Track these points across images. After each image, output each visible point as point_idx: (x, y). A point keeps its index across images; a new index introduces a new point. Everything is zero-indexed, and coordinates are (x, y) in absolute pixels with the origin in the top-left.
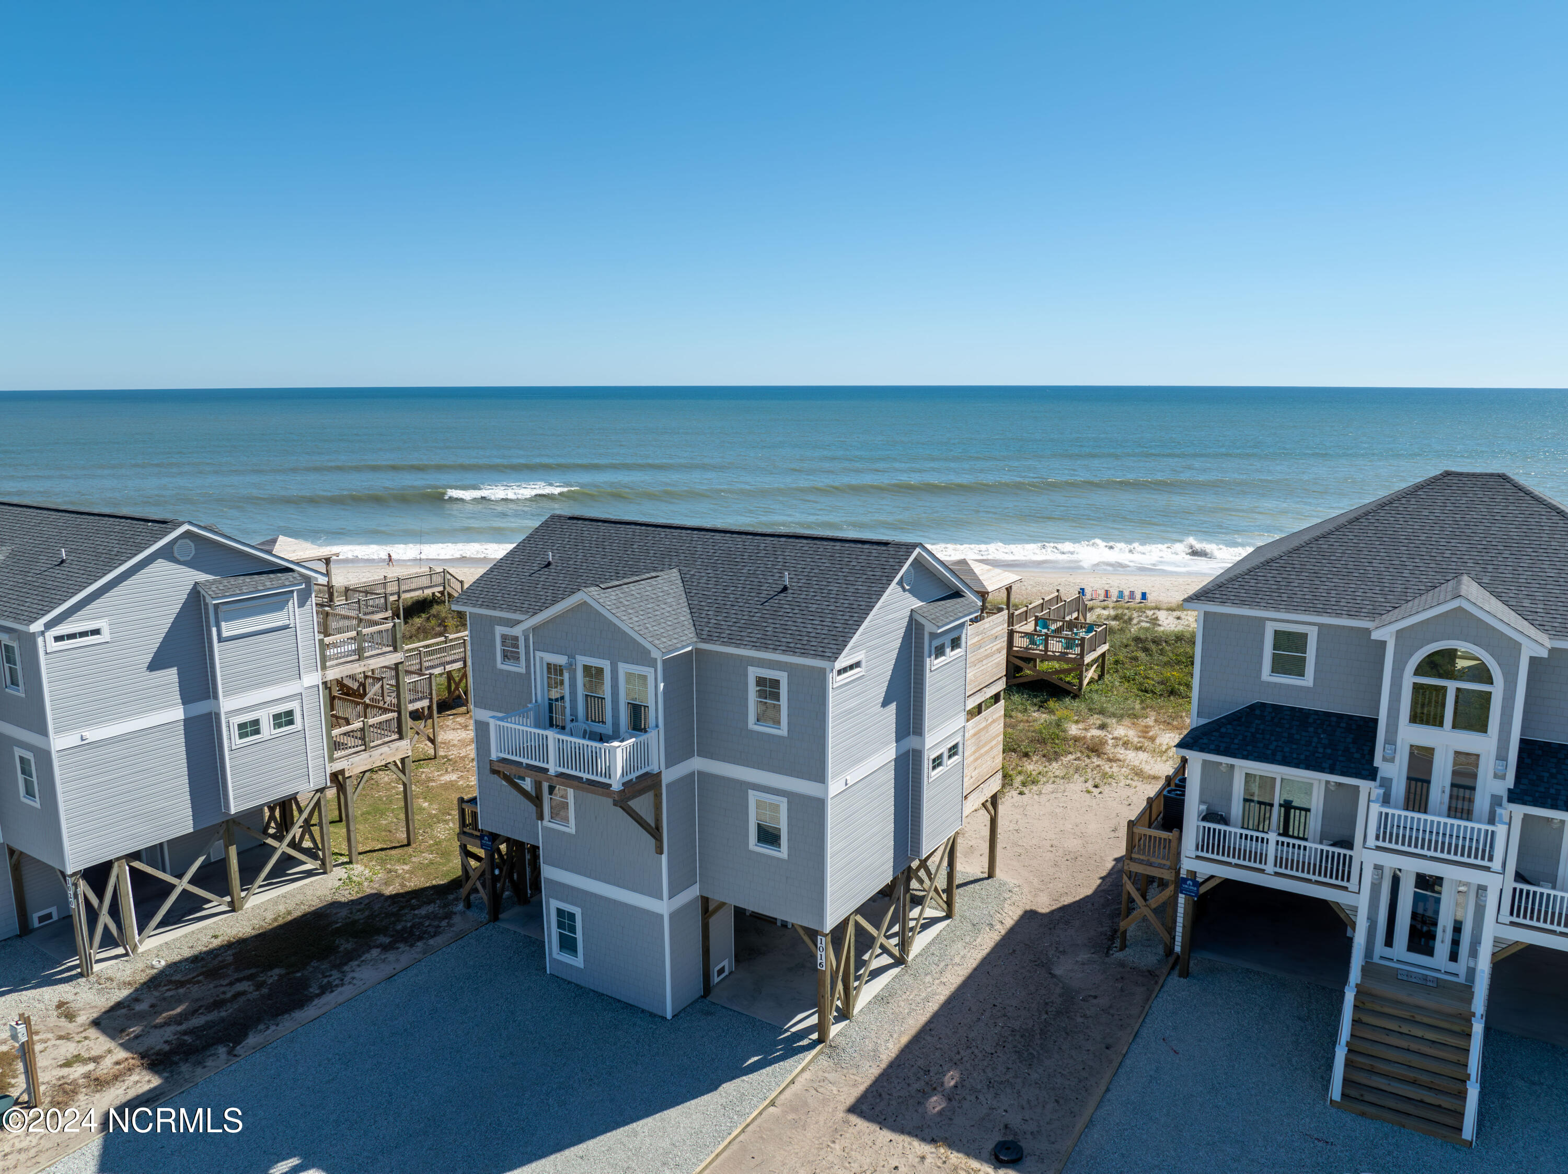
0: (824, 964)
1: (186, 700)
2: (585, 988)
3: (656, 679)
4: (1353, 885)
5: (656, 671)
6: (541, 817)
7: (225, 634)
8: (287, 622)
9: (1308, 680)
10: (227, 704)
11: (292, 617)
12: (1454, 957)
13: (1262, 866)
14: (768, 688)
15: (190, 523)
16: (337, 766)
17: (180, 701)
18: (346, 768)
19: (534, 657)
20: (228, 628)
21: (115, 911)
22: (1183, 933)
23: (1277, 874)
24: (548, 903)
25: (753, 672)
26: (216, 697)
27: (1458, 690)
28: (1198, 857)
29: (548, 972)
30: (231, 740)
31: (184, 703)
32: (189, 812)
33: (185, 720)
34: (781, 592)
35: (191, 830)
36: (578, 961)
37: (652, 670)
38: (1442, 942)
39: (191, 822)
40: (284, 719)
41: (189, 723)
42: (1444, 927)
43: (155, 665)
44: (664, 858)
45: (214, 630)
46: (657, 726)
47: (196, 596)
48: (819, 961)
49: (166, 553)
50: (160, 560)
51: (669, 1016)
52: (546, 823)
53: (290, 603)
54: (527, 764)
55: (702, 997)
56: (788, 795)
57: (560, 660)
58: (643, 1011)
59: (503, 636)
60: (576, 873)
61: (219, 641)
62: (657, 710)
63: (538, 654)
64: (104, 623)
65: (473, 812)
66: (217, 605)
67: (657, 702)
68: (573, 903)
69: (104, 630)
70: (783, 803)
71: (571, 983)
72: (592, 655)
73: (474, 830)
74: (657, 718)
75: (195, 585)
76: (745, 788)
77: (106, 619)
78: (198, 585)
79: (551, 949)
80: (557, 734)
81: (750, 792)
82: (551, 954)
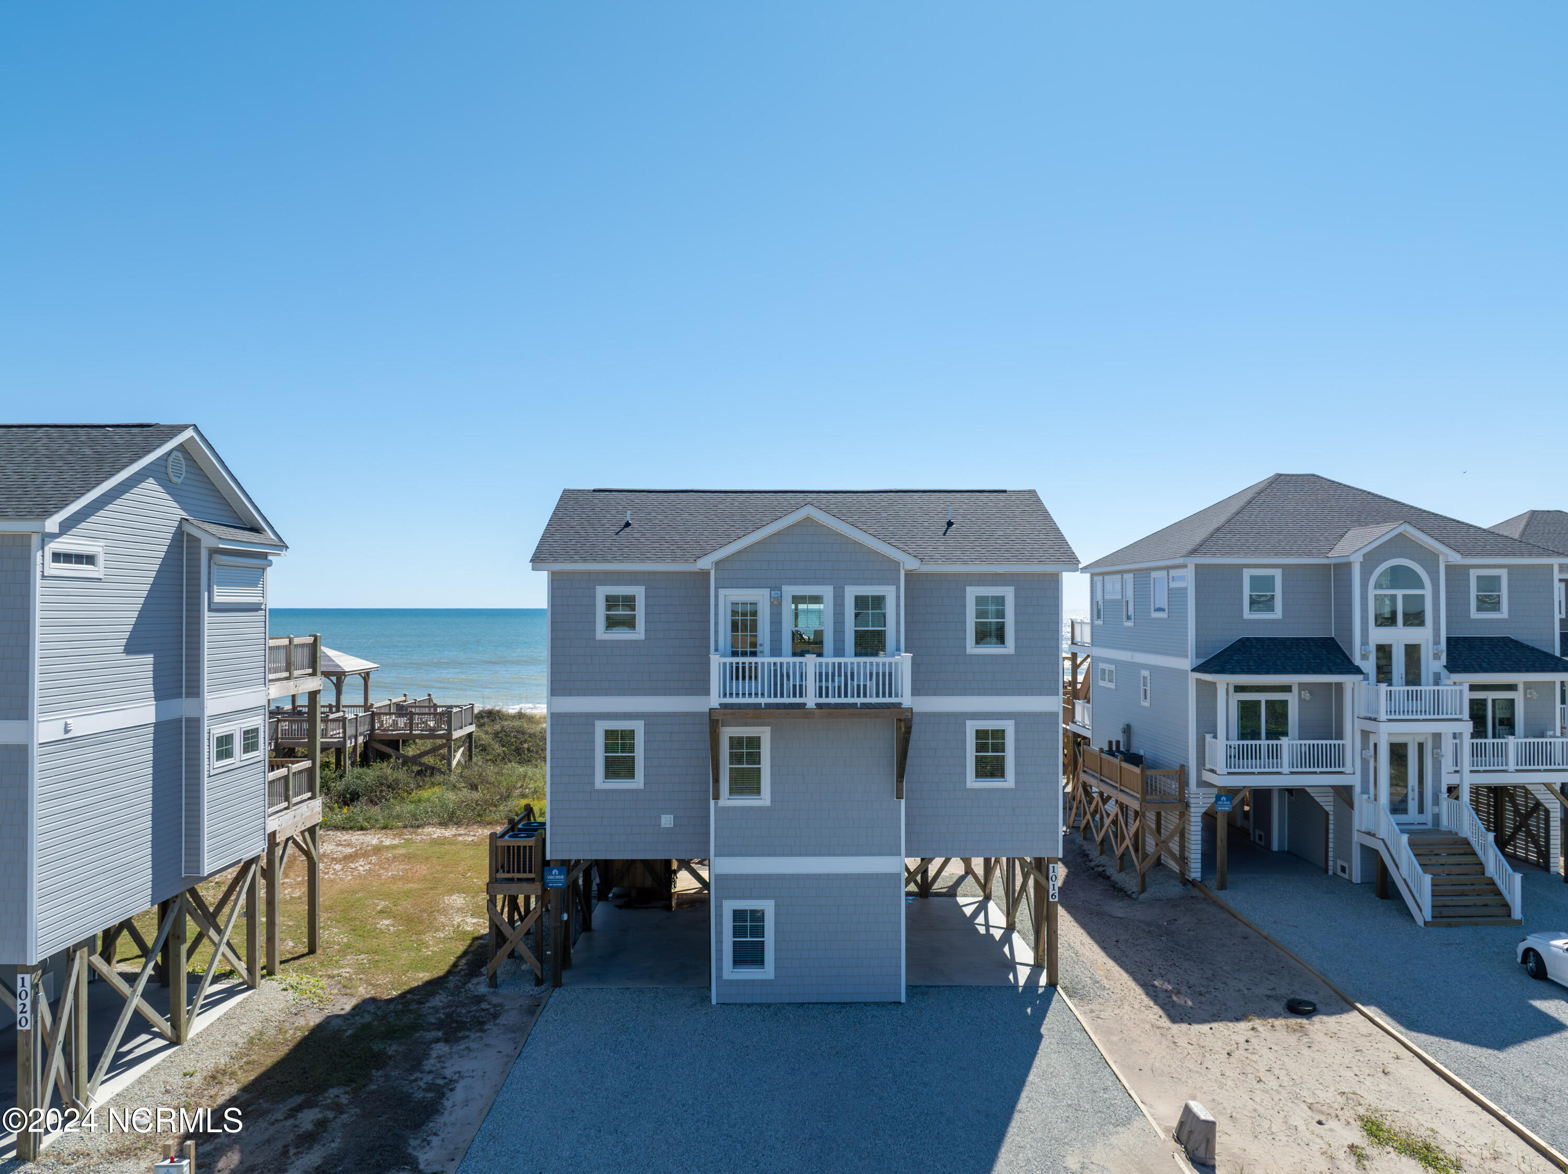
1: (160, 695)
2: (776, 1004)
3: (897, 597)
4: (1348, 768)
5: (898, 589)
6: (716, 797)
7: (217, 599)
8: (261, 600)
9: (1278, 614)
10: (212, 703)
12: (1421, 810)
13: (1279, 770)
14: (993, 608)
16: (270, 826)
17: (152, 694)
18: (277, 828)
19: (716, 597)
20: (222, 595)
22: (1202, 859)
23: (1292, 773)
24: (719, 907)
25: (973, 592)
26: (198, 692)
27: (1404, 596)
28: (1229, 773)
29: (714, 1002)
30: (208, 760)
31: (157, 698)
32: (149, 873)
34: (949, 526)
35: (150, 904)
36: (767, 972)
37: (893, 588)
38: (1413, 799)
39: (150, 891)
40: (251, 740)
41: (159, 726)
42: (1413, 786)
43: (132, 646)
44: (903, 802)
45: (204, 588)
47: (181, 539)
48: (1051, 892)
49: (161, 463)
51: (903, 1000)
52: (727, 800)
54: (768, 705)
56: (1016, 716)
57: (760, 597)
58: (866, 1004)
59: (608, 599)
60: (769, 855)
61: (210, 610)
62: (898, 631)
63: (722, 592)
64: (100, 549)
65: (519, 847)
66: (214, 551)
67: (898, 623)
68: (760, 897)
69: (101, 560)
70: (1009, 727)
71: (752, 1004)
72: (806, 582)
73: (519, 872)
74: (898, 641)
75: (180, 522)
76: (961, 718)
77: (102, 543)
78: (185, 524)
79: (720, 969)
80: (820, 659)
81: (969, 723)
82: (719, 977)
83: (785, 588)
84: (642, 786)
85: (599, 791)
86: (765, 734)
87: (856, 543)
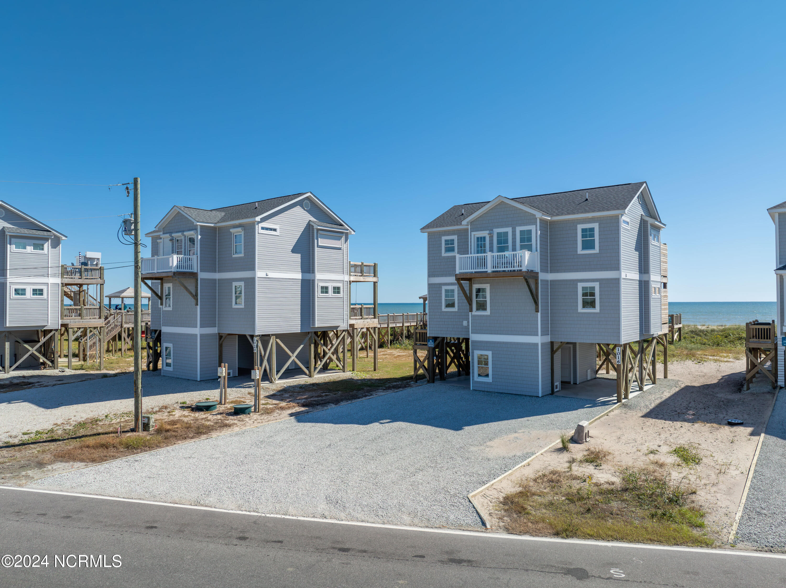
0: (620, 361)
1: (303, 271)
2: (492, 392)
3: (536, 230)
5: (536, 226)
6: (471, 310)
7: (320, 244)
8: (341, 247)
10: (319, 276)
11: (342, 245)
14: (588, 233)
15: (311, 193)
16: (352, 322)
17: (301, 270)
18: (355, 323)
19: (471, 235)
20: (322, 242)
21: (269, 361)
24: (473, 353)
25: (580, 227)
26: (313, 272)
29: (471, 389)
30: (318, 293)
31: (302, 272)
32: (299, 322)
33: (302, 280)
34: (585, 201)
35: (300, 331)
36: (489, 380)
39: (300, 327)
40: (337, 290)
41: (303, 281)
43: (294, 251)
44: (539, 314)
45: (316, 241)
46: (537, 251)
47: (309, 226)
48: (617, 360)
49: (300, 203)
50: (298, 206)
51: (540, 395)
52: (475, 313)
53: (342, 238)
54: (475, 272)
55: (551, 394)
56: (600, 281)
57: (485, 234)
58: (525, 396)
59: (446, 241)
60: (490, 334)
61: (317, 247)
62: (537, 244)
63: (473, 233)
64: (278, 227)
65: (423, 333)
66: (318, 230)
67: (536, 241)
68: (487, 350)
69: (278, 230)
70: (596, 285)
71: (484, 391)
72: (502, 227)
73: (423, 342)
74: (537, 248)
75: (309, 221)
76: (575, 282)
77: (279, 226)
78: (310, 222)
79: (473, 376)
80: (493, 254)
81: (579, 284)
82: (473, 379)
83: (494, 230)
84: (457, 310)
85: (443, 312)
86: (487, 287)
87: (520, 209)
